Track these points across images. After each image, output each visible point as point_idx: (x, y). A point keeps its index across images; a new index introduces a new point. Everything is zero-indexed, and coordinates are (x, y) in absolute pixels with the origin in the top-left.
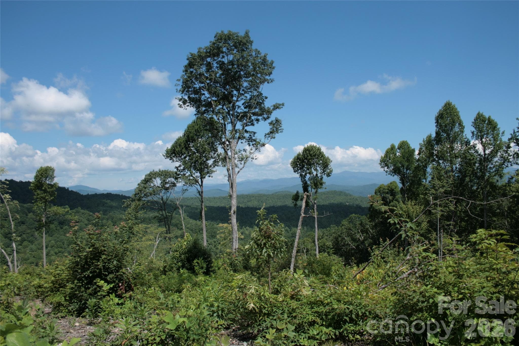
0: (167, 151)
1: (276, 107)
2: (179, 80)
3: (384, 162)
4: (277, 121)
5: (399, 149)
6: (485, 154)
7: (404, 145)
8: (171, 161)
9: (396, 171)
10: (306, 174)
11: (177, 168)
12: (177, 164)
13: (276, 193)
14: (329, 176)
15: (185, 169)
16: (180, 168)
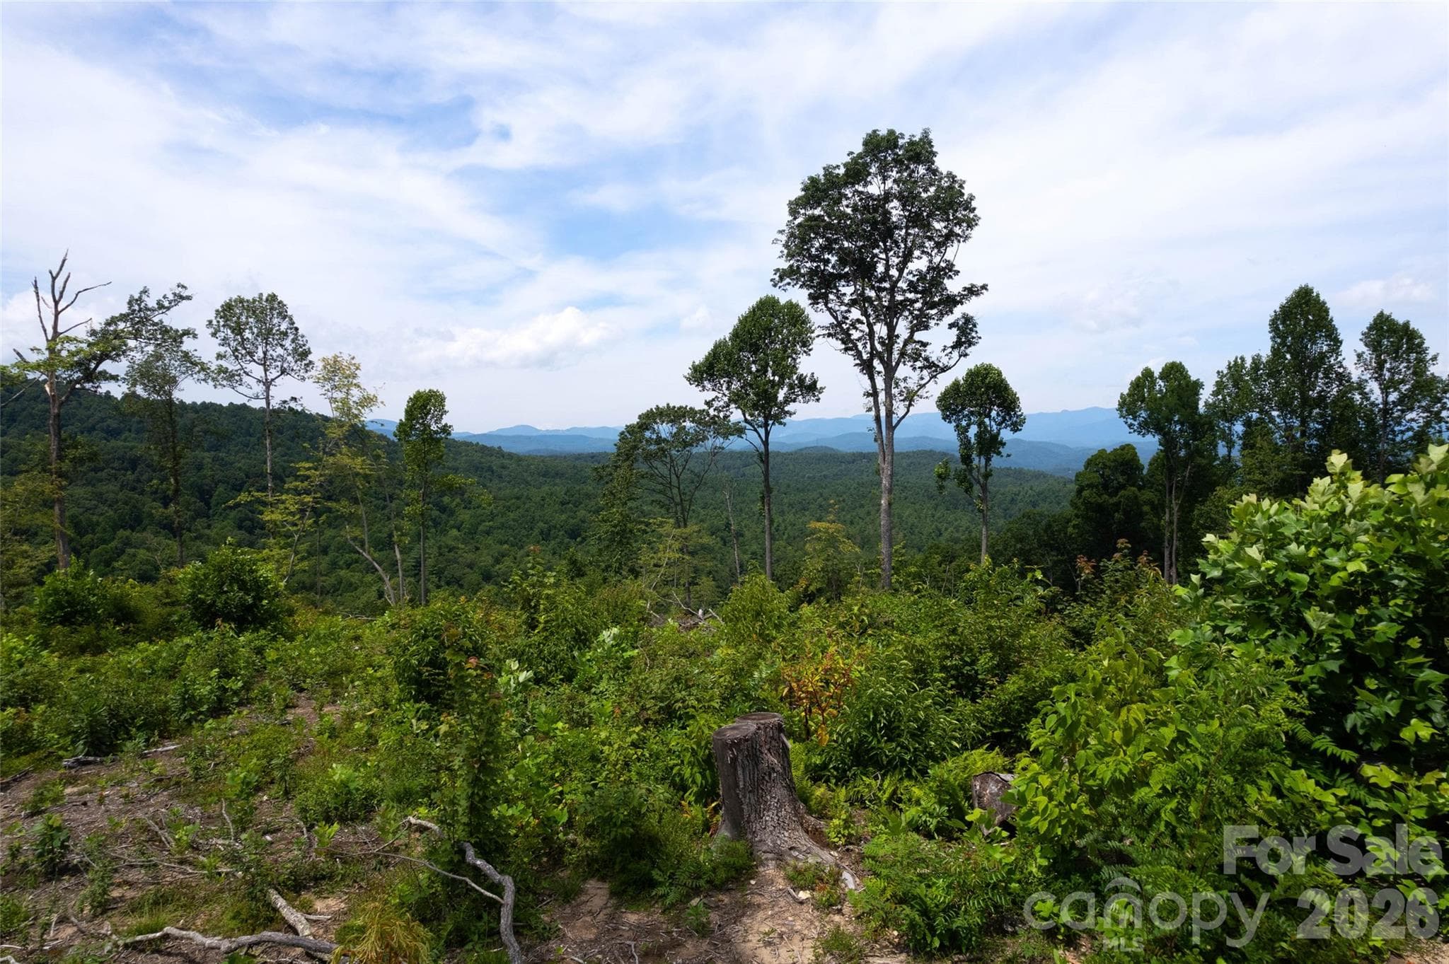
0: (695, 369)
1: (972, 291)
2: (781, 232)
3: (1128, 405)
4: (968, 319)
5: (1161, 378)
6: (1386, 403)
7: (1174, 371)
8: (700, 388)
9: (1154, 424)
10: (969, 425)
11: (709, 404)
12: (710, 395)
13: (801, 450)
14: (1016, 431)
15: (728, 406)
16: (716, 404)
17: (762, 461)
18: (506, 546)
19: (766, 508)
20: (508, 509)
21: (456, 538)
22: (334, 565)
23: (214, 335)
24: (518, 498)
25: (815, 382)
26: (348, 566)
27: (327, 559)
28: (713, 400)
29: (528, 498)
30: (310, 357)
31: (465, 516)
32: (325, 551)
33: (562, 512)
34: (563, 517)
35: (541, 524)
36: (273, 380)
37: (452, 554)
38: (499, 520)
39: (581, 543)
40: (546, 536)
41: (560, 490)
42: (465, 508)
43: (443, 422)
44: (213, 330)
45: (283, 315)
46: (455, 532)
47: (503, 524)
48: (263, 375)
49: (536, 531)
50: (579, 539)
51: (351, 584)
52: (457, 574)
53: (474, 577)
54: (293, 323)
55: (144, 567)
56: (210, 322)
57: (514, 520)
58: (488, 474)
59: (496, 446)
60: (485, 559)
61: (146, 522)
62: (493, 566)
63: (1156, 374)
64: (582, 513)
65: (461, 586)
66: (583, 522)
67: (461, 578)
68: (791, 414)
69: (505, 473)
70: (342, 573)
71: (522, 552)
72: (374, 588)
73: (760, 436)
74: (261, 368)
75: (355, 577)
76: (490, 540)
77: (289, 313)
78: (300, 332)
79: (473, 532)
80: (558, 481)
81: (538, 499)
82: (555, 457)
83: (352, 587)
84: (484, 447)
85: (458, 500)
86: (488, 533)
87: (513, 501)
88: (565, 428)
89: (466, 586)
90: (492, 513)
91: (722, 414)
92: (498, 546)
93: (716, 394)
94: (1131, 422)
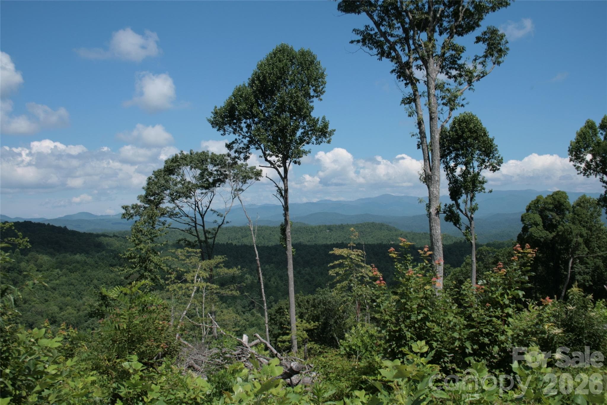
5: (601, 128)
8: (222, 132)
11: (229, 146)
14: (494, 171)
15: (248, 147)
16: (235, 146)
17: (282, 195)
18: (69, 298)
25: (326, 126)
28: (233, 143)
37: (26, 305)
59: (63, 226)
63: (598, 125)
68: (305, 153)
73: (279, 173)
84: (53, 227)
87: (74, 265)
90: (58, 274)
91: (242, 156)
92: (63, 299)
93: (236, 136)
94: (579, 165)
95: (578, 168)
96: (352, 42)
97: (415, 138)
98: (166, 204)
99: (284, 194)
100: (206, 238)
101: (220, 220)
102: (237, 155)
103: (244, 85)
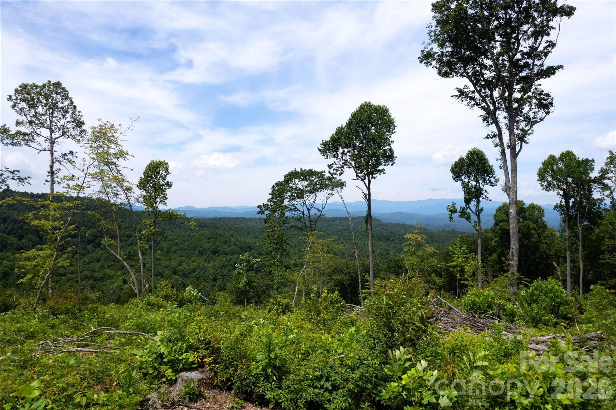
0: (324, 144)
3: (542, 175)
5: (560, 160)
7: (569, 156)
8: (325, 157)
10: (469, 182)
11: (330, 166)
12: (331, 161)
15: (343, 167)
17: (366, 198)
18: (183, 258)
19: (369, 227)
20: (184, 241)
21: (160, 255)
22: (102, 267)
23: (14, 107)
24: (189, 236)
26: (109, 267)
27: (99, 264)
29: (193, 236)
30: (84, 127)
31: (164, 244)
32: (98, 261)
33: (209, 242)
34: (210, 245)
35: (199, 248)
36: (56, 138)
38: (180, 246)
39: (217, 256)
40: (201, 253)
41: (208, 232)
42: (164, 241)
43: (167, 180)
44: (12, 104)
45: (66, 97)
46: (159, 252)
47: (182, 248)
48: (49, 135)
49: (197, 251)
50: (216, 255)
51: (110, 276)
52: (161, 271)
53: (168, 272)
54: (72, 103)
55: (5, 269)
56: (11, 96)
57: (187, 246)
58: (174, 226)
60: (174, 264)
61: (9, 247)
62: (177, 267)
64: (218, 243)
65: (162, 277)
66: (218, 247)
67: (162, 273)
69: (182, 225)
70: (106, 271)
71: (190, 261)
72: (121, 278)
73: (365, 183)
74: (48, 131)
75: (112, 273)
76: (176, 255)
77: (70, 96)
78: (78, 109)
79: (168, 252)
80: (206, 229)
81: (198, 237)
82: (203, 219)
83: (110, 277)
85: (161, 237)
86: (175, 252)
87: (187, 238)
88: (207, 207)
89: (165, 276)
90: (177, 243)
91: (339, 172)
92: (180, 258)
93: (335, 160)
94: (543, 183)
95: (542, 186)
96: (452, 96)
97: (499, 161)
98: (286, 202)
99: (368, 197)
100: (311, 224)
101: (318, 213)
102: (335, 172)
103: (342, 126)
